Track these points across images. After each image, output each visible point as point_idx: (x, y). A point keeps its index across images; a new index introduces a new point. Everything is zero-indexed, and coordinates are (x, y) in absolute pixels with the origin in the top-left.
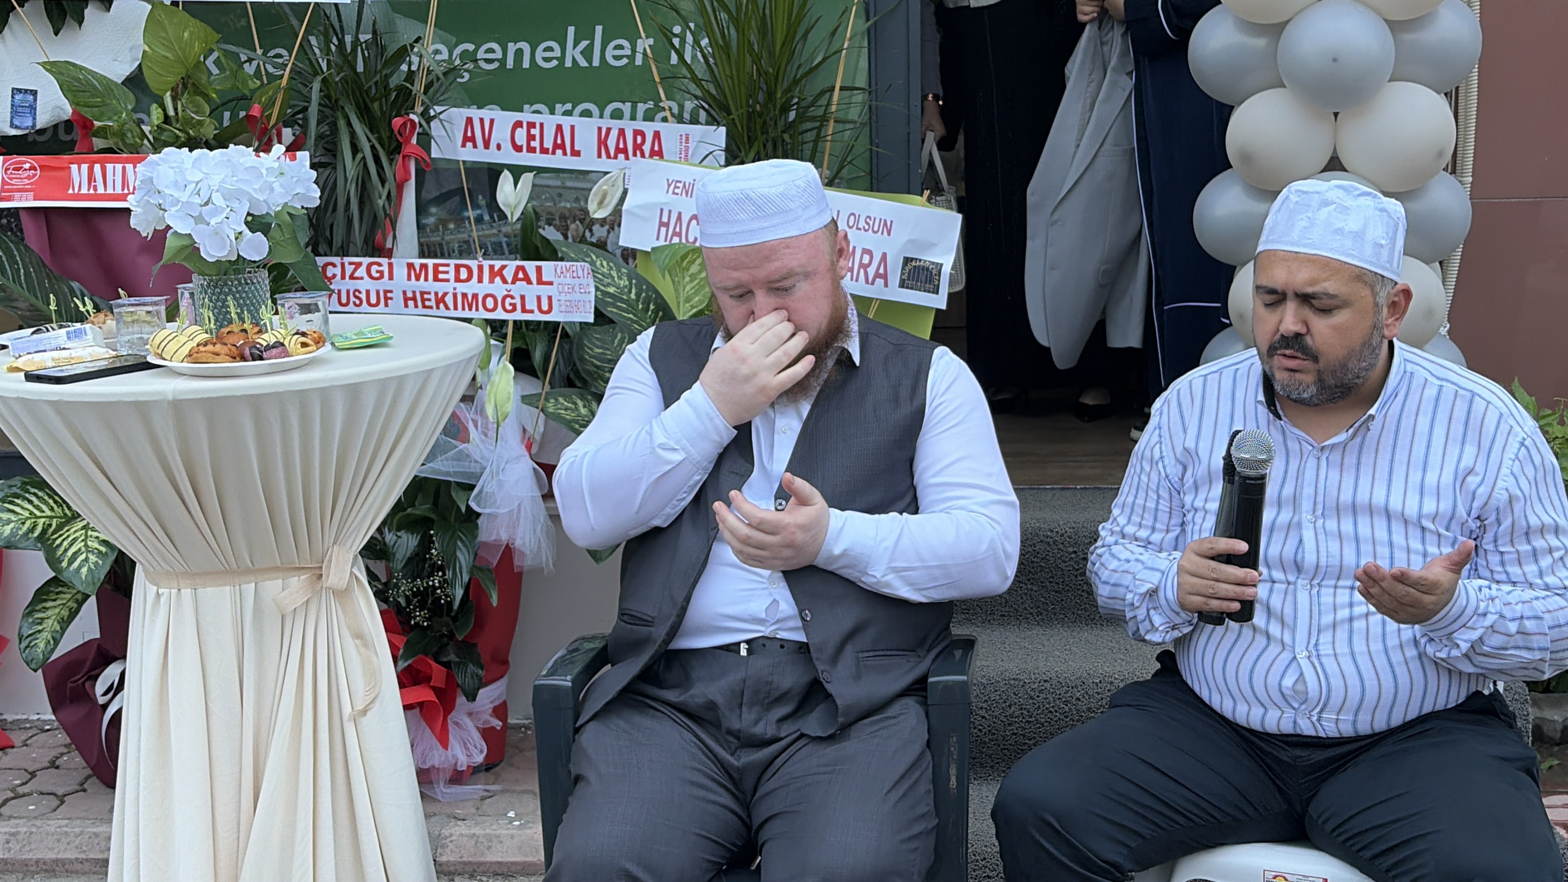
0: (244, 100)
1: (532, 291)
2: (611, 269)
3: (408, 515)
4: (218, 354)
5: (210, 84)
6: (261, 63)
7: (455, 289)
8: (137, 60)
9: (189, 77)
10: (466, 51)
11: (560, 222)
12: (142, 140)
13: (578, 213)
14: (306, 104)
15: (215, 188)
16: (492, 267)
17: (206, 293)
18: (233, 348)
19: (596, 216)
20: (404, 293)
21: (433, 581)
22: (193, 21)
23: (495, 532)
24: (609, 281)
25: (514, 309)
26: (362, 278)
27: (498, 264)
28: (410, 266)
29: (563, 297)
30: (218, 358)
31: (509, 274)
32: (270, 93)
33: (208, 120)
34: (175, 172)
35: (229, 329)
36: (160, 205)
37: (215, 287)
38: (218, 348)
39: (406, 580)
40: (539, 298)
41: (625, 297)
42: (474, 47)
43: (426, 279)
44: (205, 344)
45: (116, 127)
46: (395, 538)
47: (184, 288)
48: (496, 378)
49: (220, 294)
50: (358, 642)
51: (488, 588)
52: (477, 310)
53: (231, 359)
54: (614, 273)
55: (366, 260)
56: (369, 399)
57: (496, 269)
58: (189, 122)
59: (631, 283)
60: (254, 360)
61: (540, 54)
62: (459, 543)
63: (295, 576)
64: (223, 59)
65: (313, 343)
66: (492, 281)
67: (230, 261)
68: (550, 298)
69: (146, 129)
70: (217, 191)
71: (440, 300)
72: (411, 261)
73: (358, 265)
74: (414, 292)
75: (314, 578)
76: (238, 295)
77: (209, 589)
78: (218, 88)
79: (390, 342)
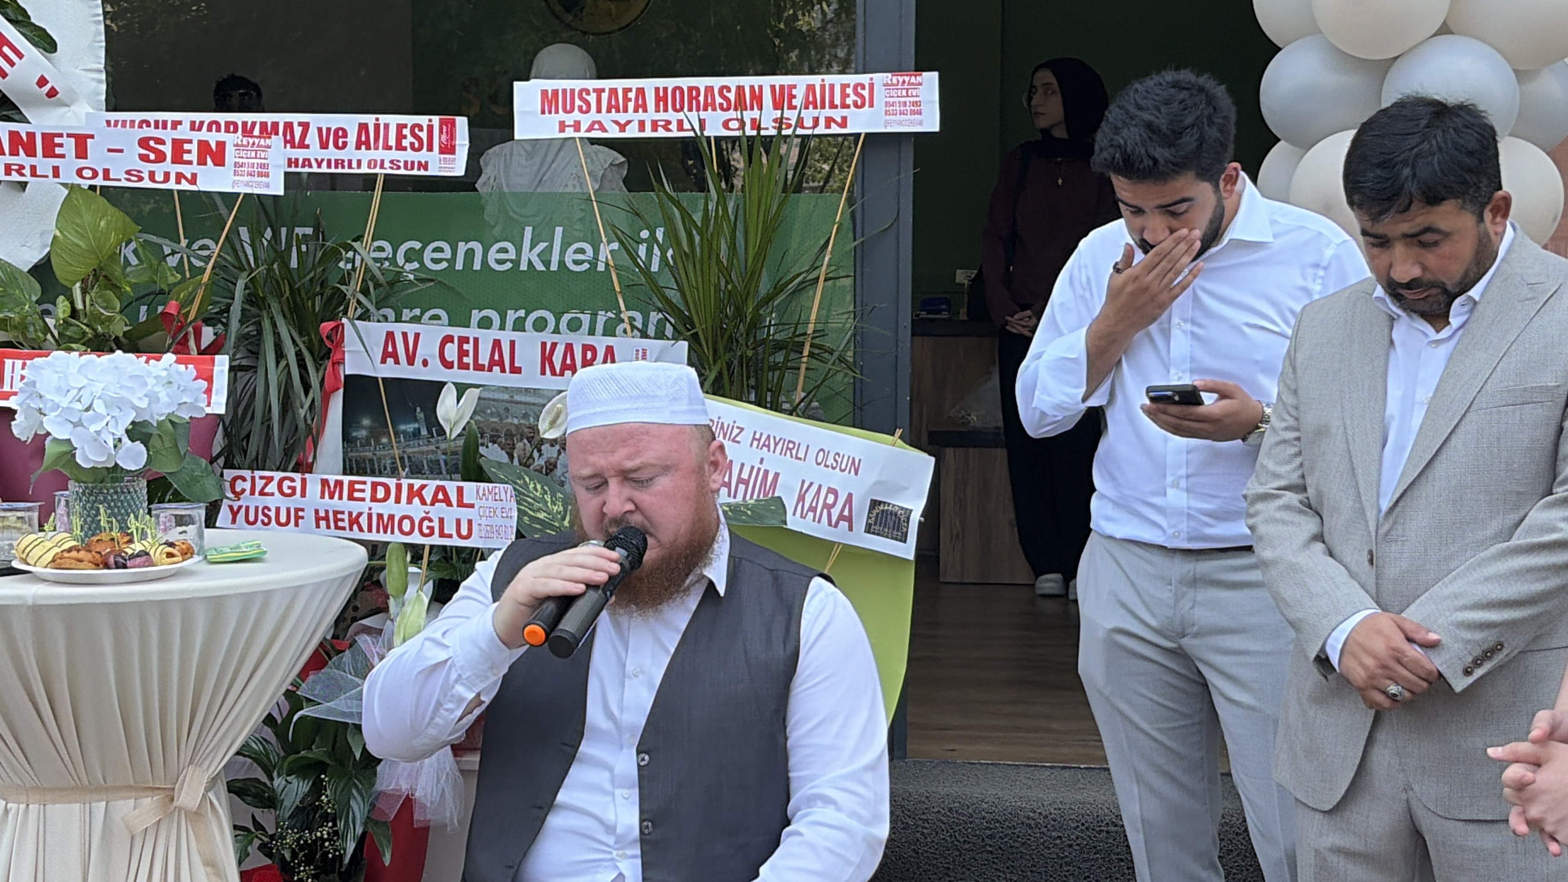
0: (162, 294)
1: (451, 514)
2: (545, 492)
3: (302, 758)
4: (81, 561)
5: (126, 276)
6: (185, 256)
7: (370, 509)
8: (45, 246)
9: (101, 269)
10: (412, 249)
11: (506, 439)
12: (45, 335)
13: (526, 430)
14: (230, 301)
15: (98, 395)
16: (411, 487)
17: (81, 500)
18: (97, 556)
19: (548, 436)
20: (317, 512)
21: (321, 832)
22: (111, 209)
23: (394, 781)
24: (541, 505)
25: (432, 533)
26: (272, 494)
27: (417, 483)
28: (325, 483)
29: (484, 521)
30: (82, 565)
31: (428, 495)
32: (190, 289)
33: (118, 317)
34: (60, 378)
35: (99, 538)
36: (40, 409)
37: (90, 495)
38: (82, 554)
39: (293, 830)
40: (458, 522)
41: (556, 524)
42: (421, 245)
43: (341, 498)
44: (70, 550)
45: (17, 319)
46: (284, 782)
47: (62, 495)
48: (408, 609)
49: (95, 502)
50: (209, 869)
51: (382, 846)
52: (392, 532)
53: (94, 566)
54: (548, 498)
55: (278, 475)
56: (233, 614)
57: (416, 488)
58: (97, 318)
59: (565, 511)
60: (117, 567)
61: (493, 255)
62: (354, 792)
63: (147, 797)
64: (140, 251)
65: (179, 554)
66: (410, 501)
67: (107, 468)
68: (470, 522)
69: (51, 322)
70: (99, 398)
71: (354, 521)
72: (325, 477)
73: (270, 479)
74: (327, 512)
75: (167, 800)
76: (112, 504)
77: (58, 806)
78: (133, 281)
79: (265, 556)
